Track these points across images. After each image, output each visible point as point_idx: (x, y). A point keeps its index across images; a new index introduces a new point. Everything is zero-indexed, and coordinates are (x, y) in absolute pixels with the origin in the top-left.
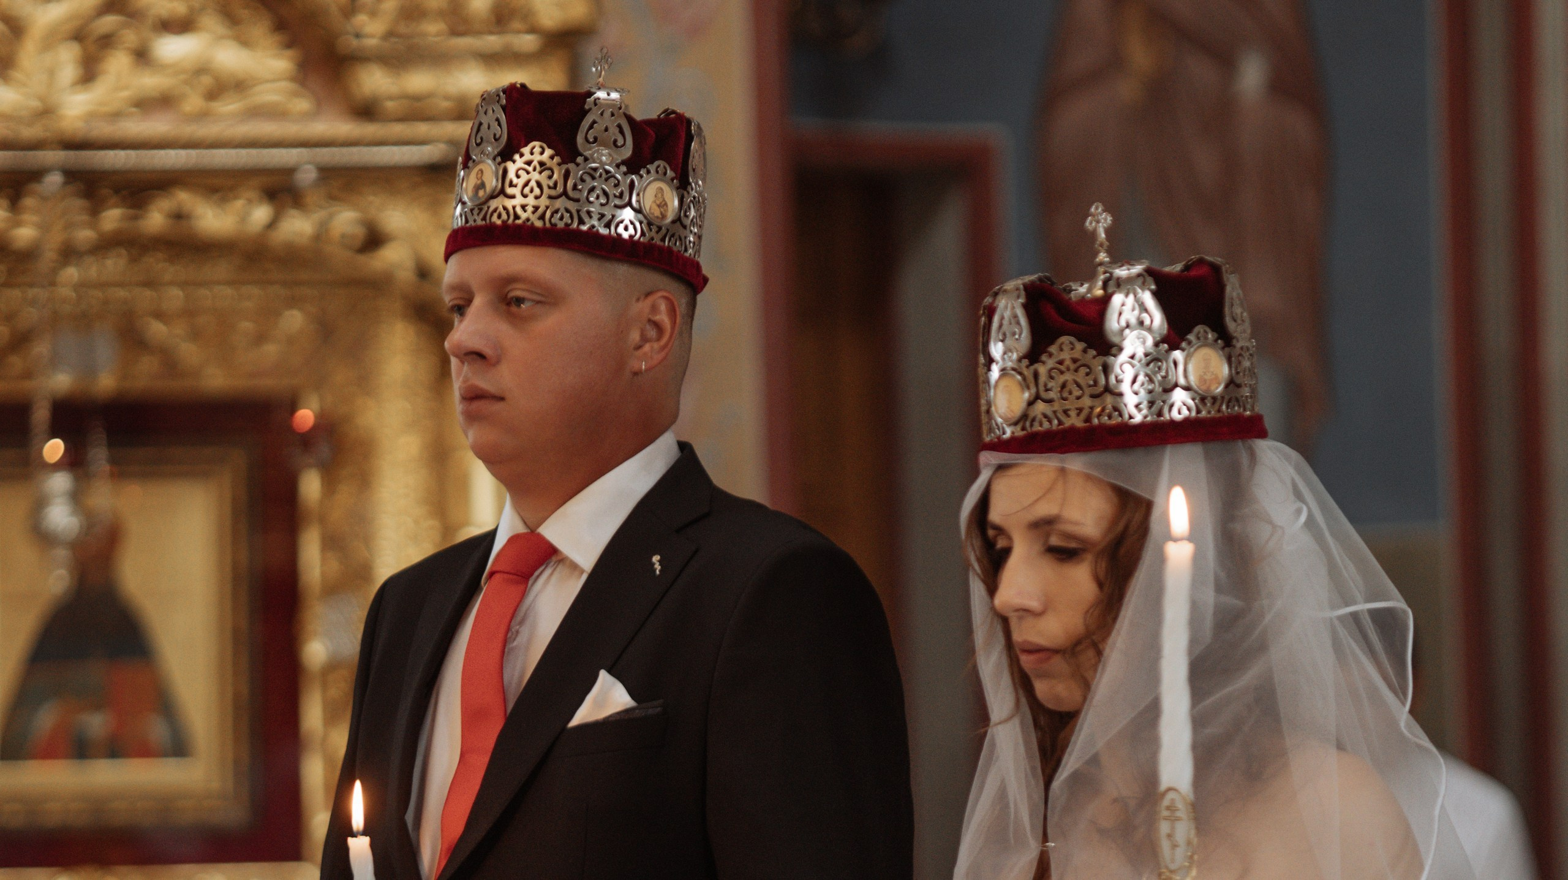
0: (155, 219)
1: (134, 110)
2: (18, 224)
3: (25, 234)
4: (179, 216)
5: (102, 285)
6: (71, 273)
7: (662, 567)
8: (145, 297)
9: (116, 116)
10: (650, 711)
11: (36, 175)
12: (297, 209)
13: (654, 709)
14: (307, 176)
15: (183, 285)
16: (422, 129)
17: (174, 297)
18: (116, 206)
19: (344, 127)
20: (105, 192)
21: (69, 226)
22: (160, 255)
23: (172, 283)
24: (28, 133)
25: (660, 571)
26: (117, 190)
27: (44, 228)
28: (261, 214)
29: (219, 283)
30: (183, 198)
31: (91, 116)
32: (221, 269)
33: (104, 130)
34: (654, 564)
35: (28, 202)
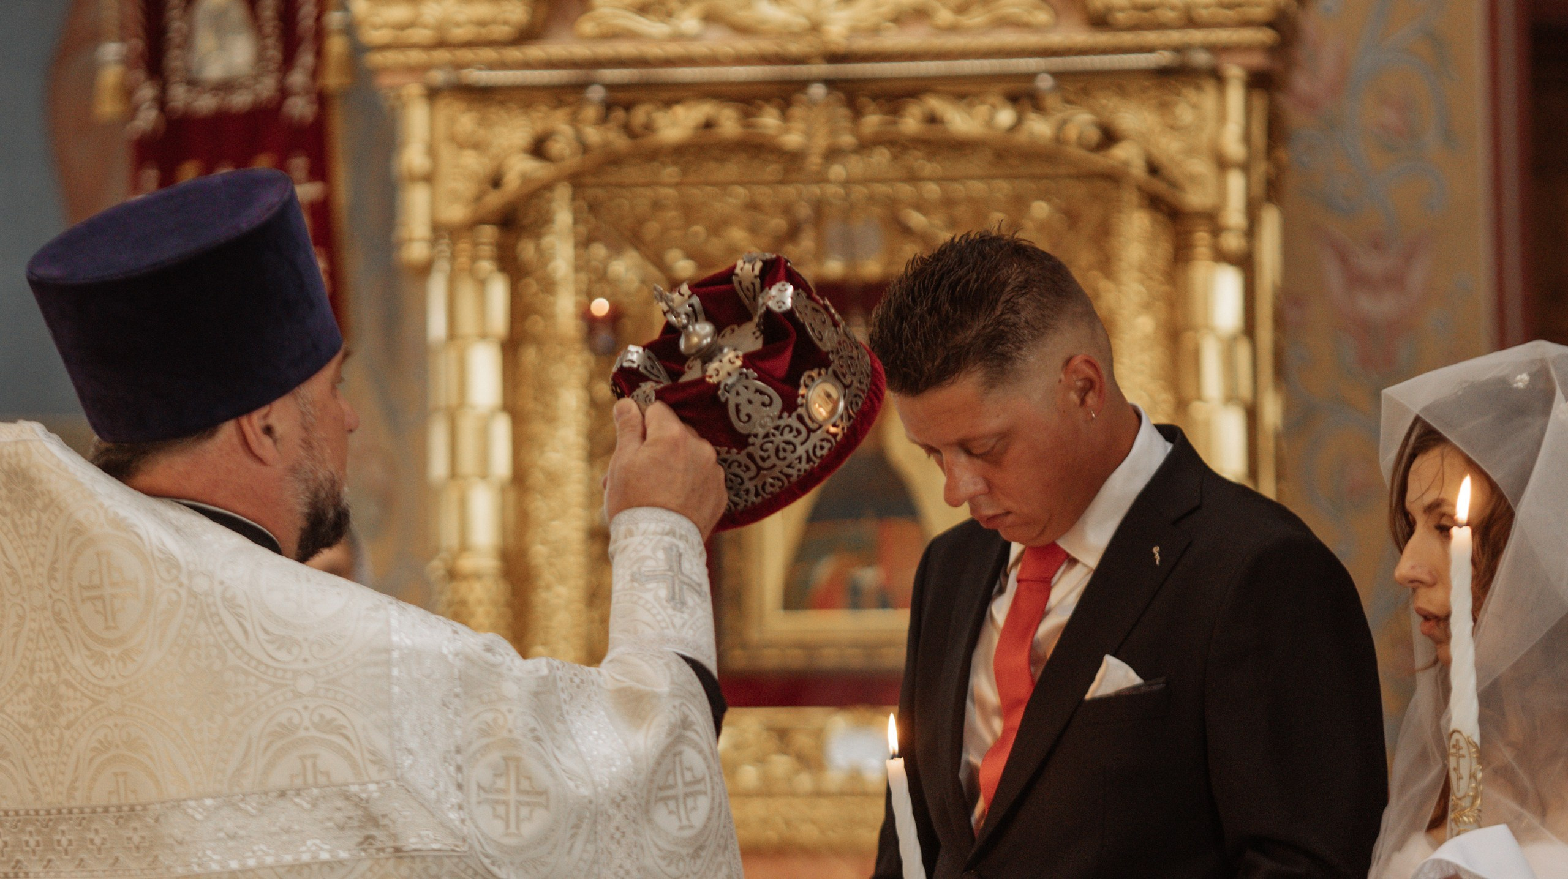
0: (911, 122)
1: (890, 24)
2: (787, 131)
3: (793, 139)
4: (932, 119)
5: (866, 181)
6: (837, 171)
7: (1161, 558)
8: (906, 190)
9: (875, 30)
10: (1155, 688)
11: (803, 84)
12: (1036, 112)
13: (1158, 686)
14: (1045, 83)
15: (937, 180)
16: (1151, 37)
17: (932, 190)
18: (873, 113)
19: (1081, 37)
20: (864, 100)
21: (833, 132)
22: (918, 154)
23: (930, 179)
24: (794, 48)
25: (1161, 562)
26: (875, 97)
27: (809, 134)
28: (1005, 116)
29: (972, 178)
30: (935, 103)
31: (854, 31)
32: (975, 165)
33: (863, 44)
34: (1154, 555)
35: (797, 111)
